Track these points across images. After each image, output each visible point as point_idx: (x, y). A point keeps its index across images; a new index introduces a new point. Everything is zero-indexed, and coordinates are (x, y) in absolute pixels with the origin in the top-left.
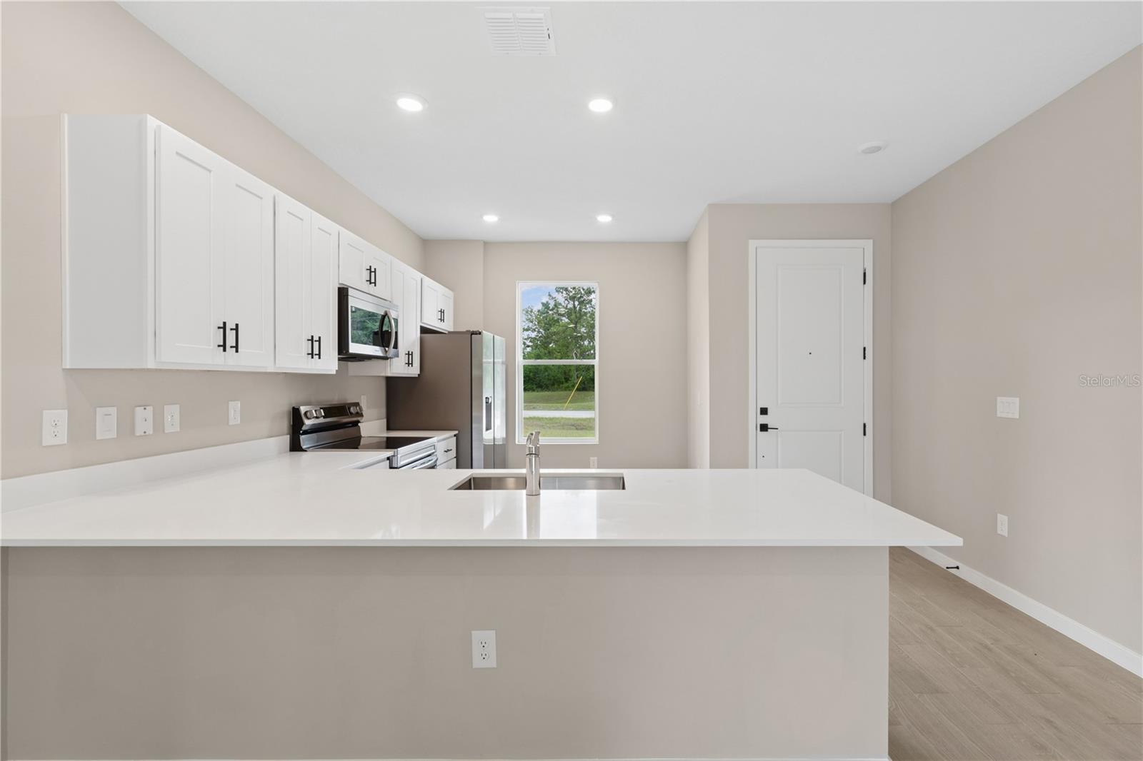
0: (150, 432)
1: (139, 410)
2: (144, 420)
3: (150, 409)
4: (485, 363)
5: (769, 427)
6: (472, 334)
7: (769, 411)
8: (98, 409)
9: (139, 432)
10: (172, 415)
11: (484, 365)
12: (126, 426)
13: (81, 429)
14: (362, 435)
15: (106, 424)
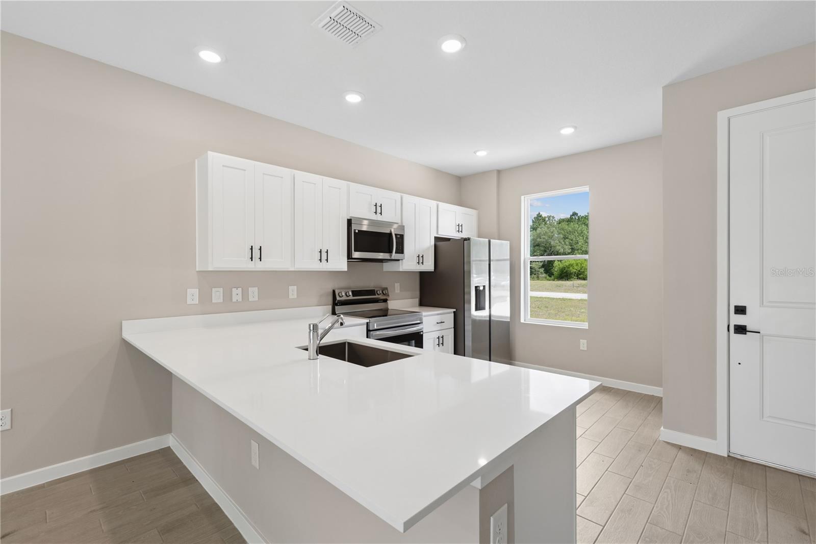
0: (240, 300)
1: (234, 290)
2: (237, 294)
3: (240, 289)
4: (473, 261)
5: (748, 329)
6: (464, 240)
7: (748, 311)
8: (213, 289)
9: (234, 300)
10: (254, 293)
11: (471, 262)
12: (228, 296)
13: (205, 298)
14: (389, 308)
15: (217, 295)
